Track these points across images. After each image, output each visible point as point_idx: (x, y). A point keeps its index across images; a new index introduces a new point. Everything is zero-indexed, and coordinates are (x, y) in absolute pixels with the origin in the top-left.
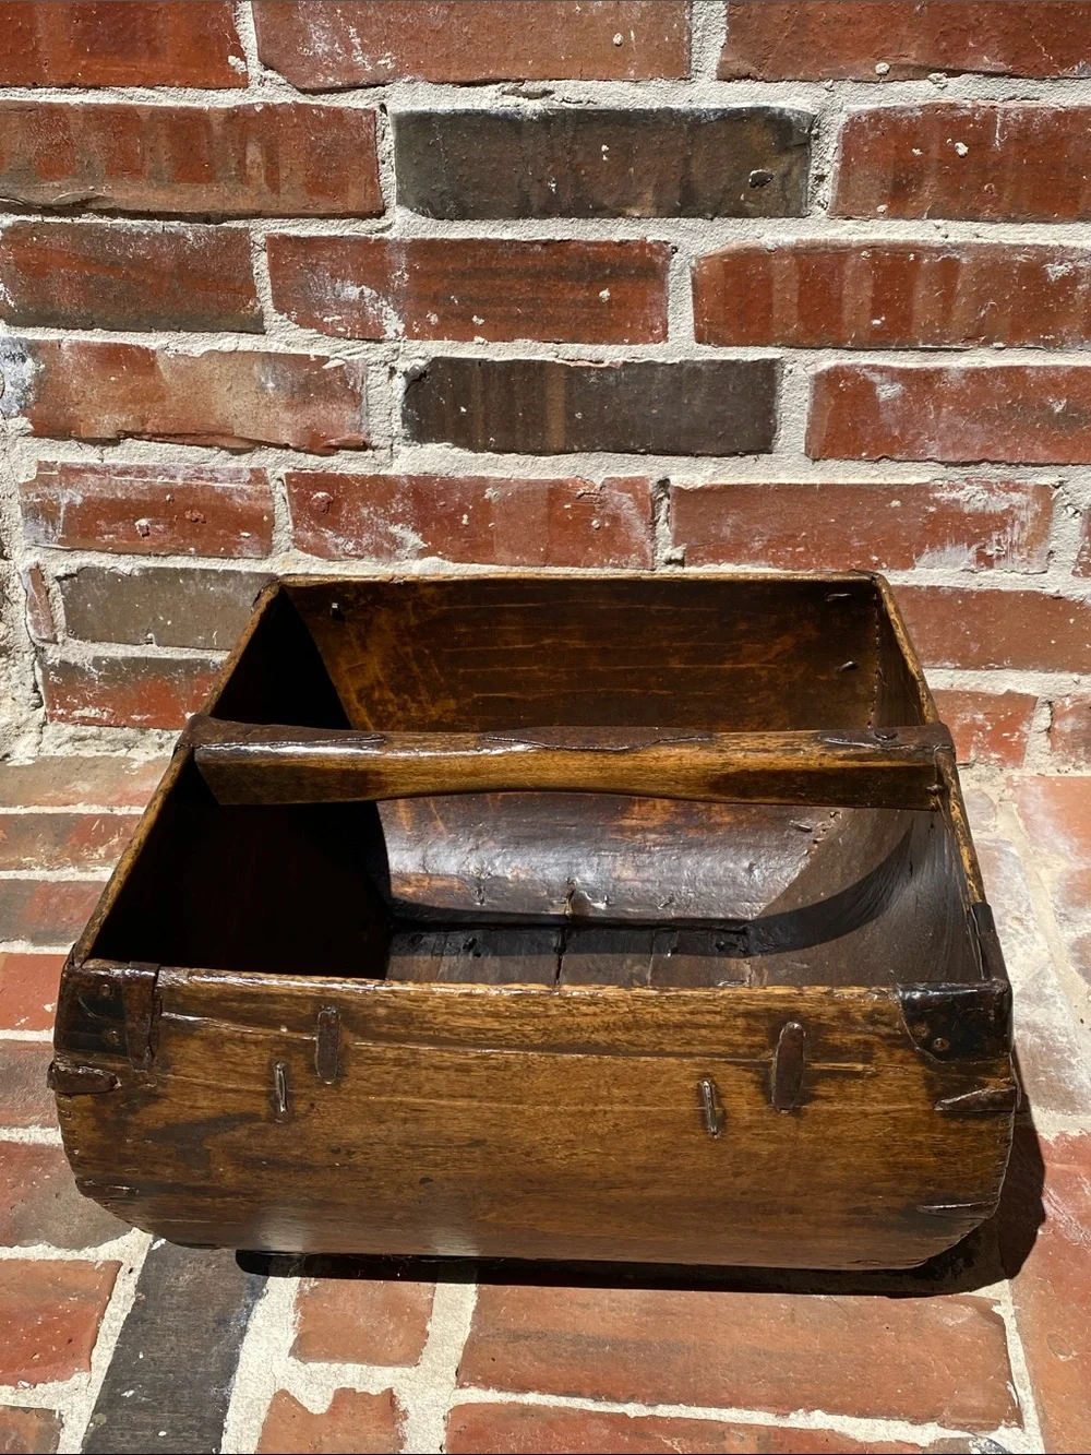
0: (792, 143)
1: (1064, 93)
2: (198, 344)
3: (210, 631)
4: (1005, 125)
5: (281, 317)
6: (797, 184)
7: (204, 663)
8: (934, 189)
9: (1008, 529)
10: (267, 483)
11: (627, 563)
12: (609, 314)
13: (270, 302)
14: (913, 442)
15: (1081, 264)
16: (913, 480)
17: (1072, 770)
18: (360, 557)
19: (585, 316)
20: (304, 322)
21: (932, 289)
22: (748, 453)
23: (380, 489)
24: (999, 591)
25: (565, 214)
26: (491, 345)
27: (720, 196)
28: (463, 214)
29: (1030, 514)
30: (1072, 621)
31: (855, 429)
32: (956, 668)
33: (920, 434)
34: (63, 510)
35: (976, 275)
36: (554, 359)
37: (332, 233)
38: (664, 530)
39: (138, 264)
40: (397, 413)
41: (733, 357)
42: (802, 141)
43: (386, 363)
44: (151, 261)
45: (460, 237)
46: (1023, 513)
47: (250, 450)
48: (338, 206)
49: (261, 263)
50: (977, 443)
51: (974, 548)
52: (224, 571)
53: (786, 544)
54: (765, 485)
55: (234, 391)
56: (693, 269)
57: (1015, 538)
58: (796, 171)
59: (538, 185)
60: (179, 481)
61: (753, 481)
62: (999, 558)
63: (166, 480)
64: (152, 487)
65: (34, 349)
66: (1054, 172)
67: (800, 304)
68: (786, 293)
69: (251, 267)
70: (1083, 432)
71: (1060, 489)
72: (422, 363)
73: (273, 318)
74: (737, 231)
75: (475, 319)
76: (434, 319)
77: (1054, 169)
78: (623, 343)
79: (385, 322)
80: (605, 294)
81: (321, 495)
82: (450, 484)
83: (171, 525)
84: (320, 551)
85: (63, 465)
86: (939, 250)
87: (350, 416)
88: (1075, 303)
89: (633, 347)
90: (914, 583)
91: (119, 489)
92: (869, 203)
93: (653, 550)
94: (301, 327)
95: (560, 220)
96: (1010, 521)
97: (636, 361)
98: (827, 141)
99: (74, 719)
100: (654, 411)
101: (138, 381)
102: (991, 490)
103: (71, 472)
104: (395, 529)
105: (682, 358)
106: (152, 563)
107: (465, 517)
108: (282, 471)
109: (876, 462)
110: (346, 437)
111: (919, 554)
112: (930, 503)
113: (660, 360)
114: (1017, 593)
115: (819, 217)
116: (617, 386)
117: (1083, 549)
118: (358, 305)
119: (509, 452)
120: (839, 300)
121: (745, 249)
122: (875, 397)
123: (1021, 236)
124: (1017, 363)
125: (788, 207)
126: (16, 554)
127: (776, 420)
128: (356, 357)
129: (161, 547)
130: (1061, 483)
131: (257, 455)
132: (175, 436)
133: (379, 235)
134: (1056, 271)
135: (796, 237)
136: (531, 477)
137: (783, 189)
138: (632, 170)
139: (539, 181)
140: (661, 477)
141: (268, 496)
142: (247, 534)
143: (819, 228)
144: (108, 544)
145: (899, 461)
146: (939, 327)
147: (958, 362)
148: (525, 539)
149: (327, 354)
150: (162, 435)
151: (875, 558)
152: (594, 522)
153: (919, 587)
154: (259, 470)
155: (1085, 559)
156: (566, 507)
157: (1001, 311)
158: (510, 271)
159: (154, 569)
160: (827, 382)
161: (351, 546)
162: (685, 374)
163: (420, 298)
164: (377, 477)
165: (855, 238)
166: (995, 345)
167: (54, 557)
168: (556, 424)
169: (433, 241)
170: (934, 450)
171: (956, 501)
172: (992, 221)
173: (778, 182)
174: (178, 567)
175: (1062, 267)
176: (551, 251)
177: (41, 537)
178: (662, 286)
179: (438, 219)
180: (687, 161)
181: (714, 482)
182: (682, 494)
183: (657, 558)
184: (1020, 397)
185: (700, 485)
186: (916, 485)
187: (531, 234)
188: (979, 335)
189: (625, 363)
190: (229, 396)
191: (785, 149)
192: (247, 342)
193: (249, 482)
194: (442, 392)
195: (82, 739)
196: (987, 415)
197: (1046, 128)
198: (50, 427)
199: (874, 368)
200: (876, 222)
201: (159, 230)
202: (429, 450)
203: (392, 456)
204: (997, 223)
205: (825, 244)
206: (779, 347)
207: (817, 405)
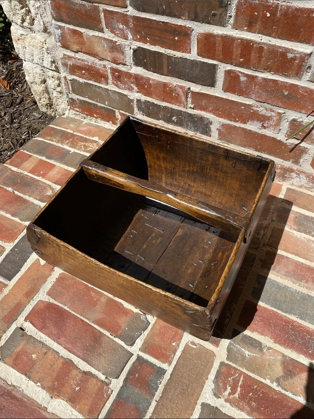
0: (223, 6)
1: (300, 2)
2: (91, 33)
3: (97, 98)
4: (281, 10)
5: (107, 30)
6: (223, 18)
7: (97, 105)
8: (260, 25)
9: (270, 121)
10: (106, 68)
11: (181, 105)
12: (177, 43)
13: (105, 25)
14: (248, 93)
15: (297, 55)
16: (247, 103)
17: (278, 181)
18: (126, 90)
19: (172, 43)
20: (112, 32)
21: (256, 54)
22: (208, 86)
23: (128, 75)
24: (266, 135)
25: (167, 15)
26: (151, 46)
27: (204, 17)
28: (144, 11)
29: (276, 119)
30: (283, 147)
31: (234, 86)
32: (254, 150)
33: (250, 92)
34: (69, 65)
35: (268, 52)
36: (164, 53)
37: (116, 11)
38: (189, 100)
39: (77, 10)
40: (132, 58)
41: (206, 61)
42: (226, 5)
43: (129, 46)
44: (80, 11)
45: (143, 17)
46: (274, 118)
47: (103, 60)
48: (117, 4)
49: (102, 15)
50: (264, 97)
51: (261, 123)
52: (99, 86)
53: (217, 110)
54: (212, 95)
55: (98, 46)
56: (197, 36)
57: (272, 124)
58: (223, 13)
59: (160, 6)
60: (90, 64)
61: (209, 93)
62: (267, 127)
63: (87, 63)
64: (85, 64)
65: (60, 27)
66: (293, 26)
67: (222, 51)
68: (219, 48)
69: (100, 16)
70: (292, 101)
71: (284, 114)
72: (136, 47)
73: (105, 30)
74: (208, 28)
75: (147, 39)
76: (139, 37)
77: (294, 25)
78: (181, 52)
79: (128, 35)
80: (176, 38)
81: (117, 74)
82: (142, 78)
83: (89, 74)
84: (117, 86)
85: (68, 55)
86: (259, 43)
87: (122, 57)
88: (294, 66)
89: (183, 53)
90: (246, 128)
91: (79, 63)
92: (242, 26)
93: (186, 104)
94: (111, 33)
95: (166, 17)
96: (271, 119)
97: (183, 57)
98: (233, 6)
99: (75, 110)
100: (187, 71)
101: (80, 39)
102: (267, 110)
103: (70, 57)
104: (132, 85)
105: (194, 59)
106: (86, 81)
107: (146, 86)
108: (109, 66)
109: (239, 96)
110: (121, 61)
111: (248, 121)
112: (252, 110)
113: (189, 58)
114: (270, 137)
115: (229, 28)
116: (179, 62)
117: (288, 131)
118: (122, 30)
119: (156, 73)
120: (232, 52)
121: (210, 33)
122: (240, 80)
123: (282, 43)
124: (277, 79)
125: (221, 24)
126: (62, 73)
127: (216, 80)
128: (123, 43)
129: (87, 78)
130: (284, 113)
131: (104, 62)
132: (88, 53)
133: (126, 13)
134: (290, 56)
135: (222, 32)
136: (160, 80)
137: (220, 18)
138: (183, 6)
139: (161, 5)
140: (189, 87)
141: (107, 71)
142: (103, 79)
143: (228, 31)
144: (78, 75)
145: (245, 97)
146: (257, 65)
147: (262, 75)
148: (159, 94)
149: (117, 41)
150: (86, 53)
151: (237, 119)
152: (174, 94)
153: (247, 129)
154: (105, 65)
155: (288, 133)
156: (168, 89)
157: (274, 64)
158: (155, 28)
159: (86, 82)
160: (228, 73)
161: (123, 87)
162: (194, 63)
163: (136, 31)
164: (127, 72)
165: (237, 36)
166: (271, 72)
167: (68, 75)
168: (165, 68)
169: (137, 17)
170: (253, 96)
171: (258, 111)
172: (275, 38)
173: (219, 16)
174: (91, 83)
175: (291, 55)
176: (164, 25)
177: (65, 70)
178: (190, 39)
179: (139, 11)
180: (196, 6)
181: (200, 91)
182: (192, 92)
183: (188, 106)
184: (276, 88)
185: (197, 91)
186: (248, 104)
187: (159, 19)
188: (268, 69)
189: (180, 57)
190: (97, 47)
191: (221, 7)
192: (101, 34)
193: (103, 67)
194: (141, 55)
195: (77, 114)
196: (267, 91)
197: (293, 13)
198: (65, 46)
199: (240, 72)
200: (244, 32)
201: (81, 3)
202: (138, 68)
203: (131, 68)
204: (276, 38)
205: (229, 36)
206: (217, 61)
207: (225, 78)
